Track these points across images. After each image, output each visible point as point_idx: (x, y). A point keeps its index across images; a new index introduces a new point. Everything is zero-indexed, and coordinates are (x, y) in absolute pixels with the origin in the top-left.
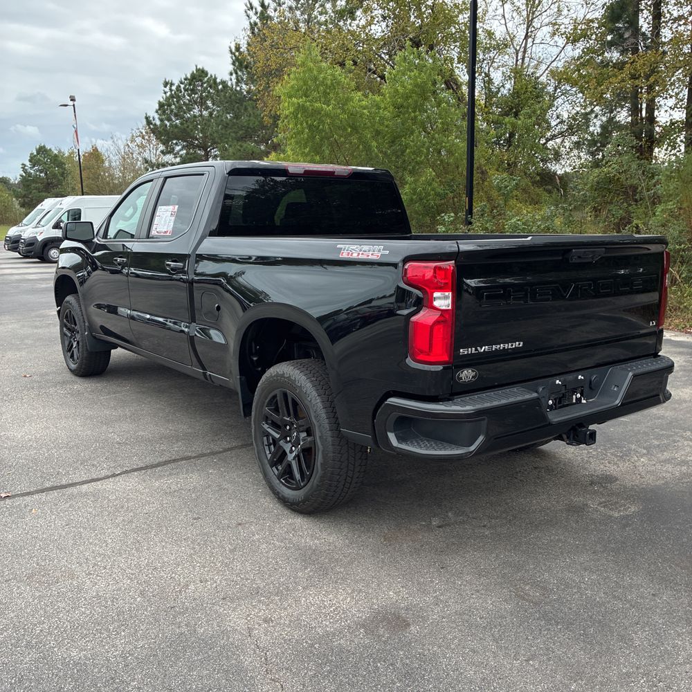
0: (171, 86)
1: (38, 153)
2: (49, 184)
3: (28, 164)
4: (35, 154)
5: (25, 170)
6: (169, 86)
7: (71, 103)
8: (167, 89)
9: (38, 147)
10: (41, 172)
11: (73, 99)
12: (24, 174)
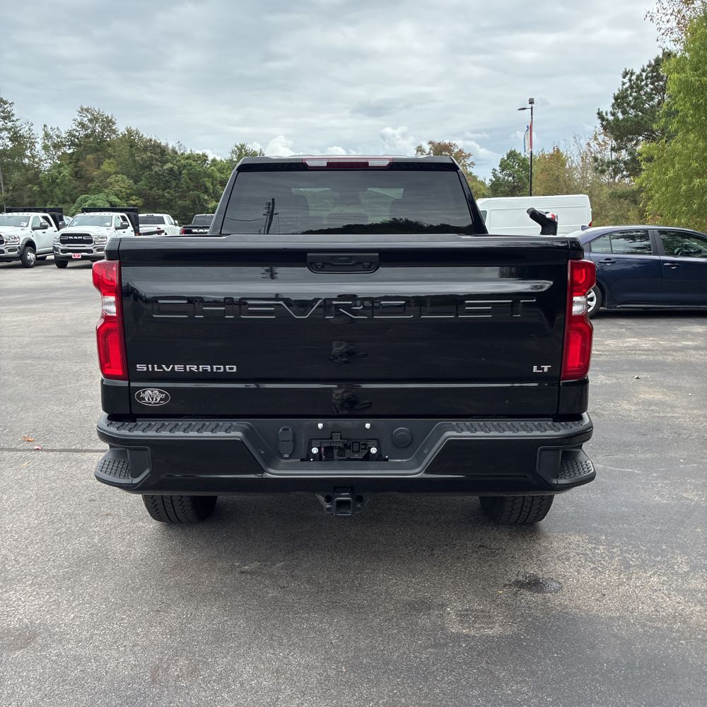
0: (631, 76)
1: (508, 158)
2: (514, 187)
3: (498, 169)
4: (506, 158)
5: (495, 175)
6: (629, 76)
7: (530, 106)
8: (626, 80)
9: (509, 152)
10: (509, 177)
11: (531, 102)
12: (494, 179)
